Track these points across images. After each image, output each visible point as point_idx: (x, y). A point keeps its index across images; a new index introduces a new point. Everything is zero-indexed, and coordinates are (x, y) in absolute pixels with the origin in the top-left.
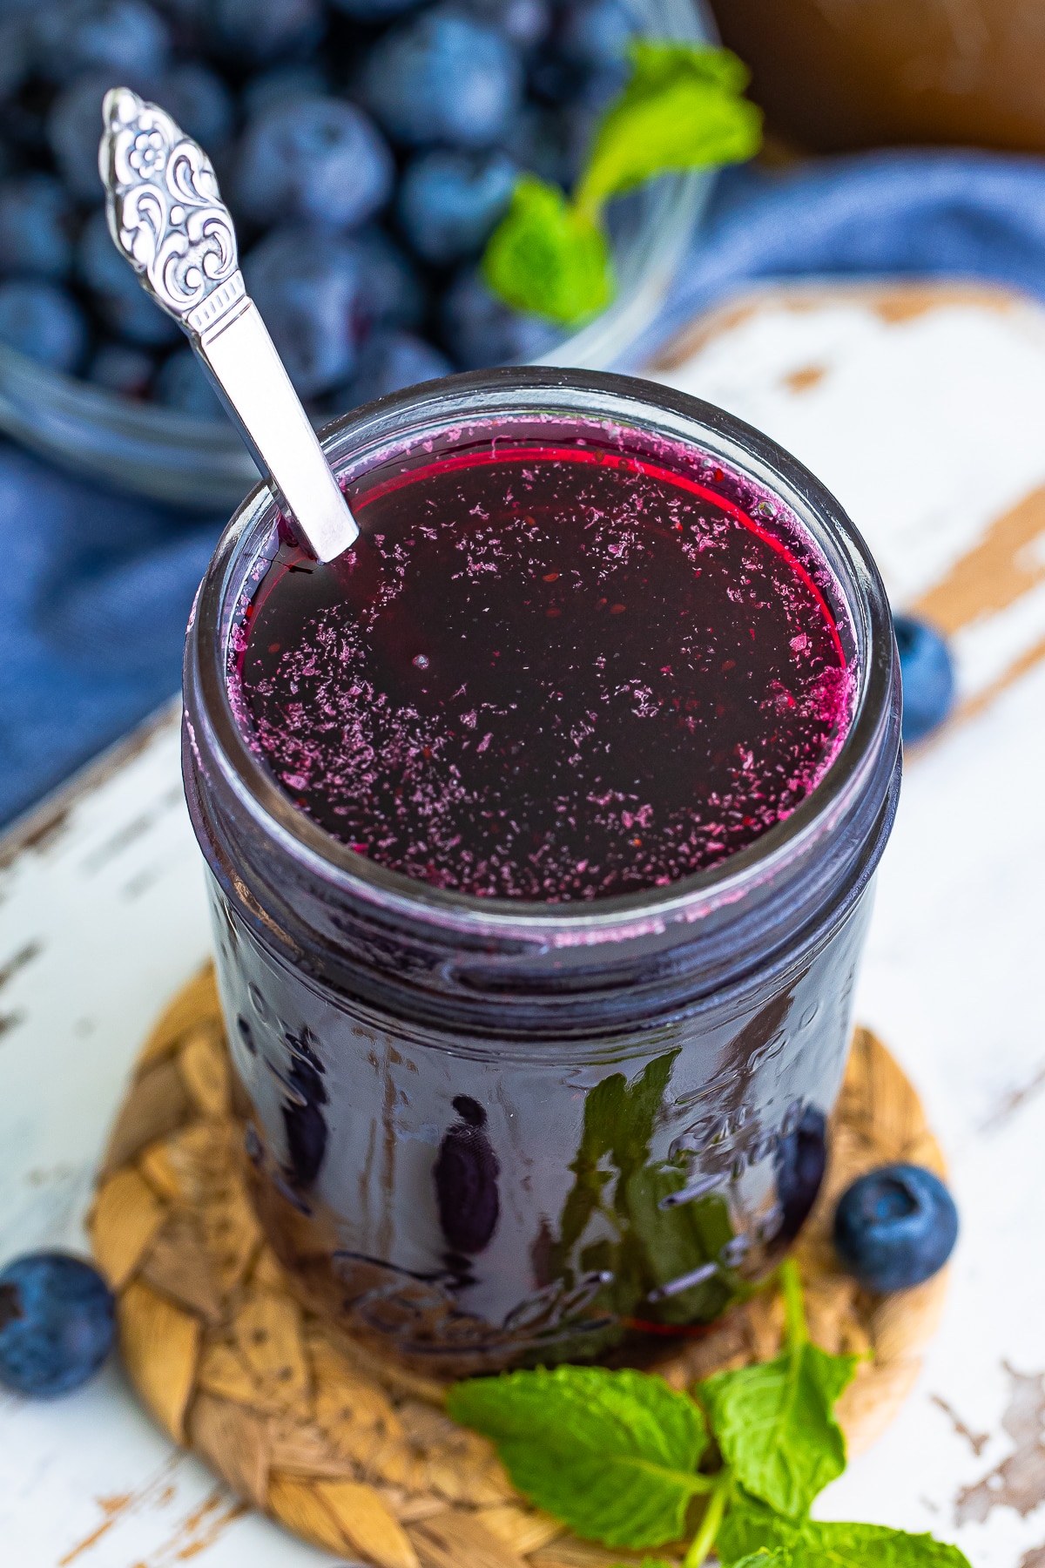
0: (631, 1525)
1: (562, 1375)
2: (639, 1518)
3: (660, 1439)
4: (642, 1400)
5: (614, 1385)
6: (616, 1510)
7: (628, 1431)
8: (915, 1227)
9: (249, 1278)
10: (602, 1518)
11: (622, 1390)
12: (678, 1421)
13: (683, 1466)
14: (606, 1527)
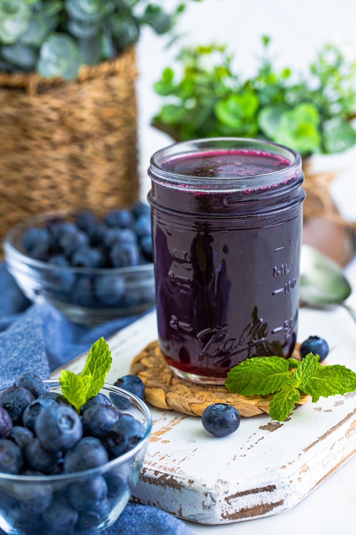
0: (277, 386)
1: (252, 359)
2: (279, 384)
3: (279, 367)
4: (272, 361)
5: (264, 359)
6: (273, 386)
7: (271, 367)
8: (320, 342)
9: (171, 384)
10: (270, 389)
11: (267, 360)
12: (281, 363)
13: (286, 371)
14: (271, 390)
